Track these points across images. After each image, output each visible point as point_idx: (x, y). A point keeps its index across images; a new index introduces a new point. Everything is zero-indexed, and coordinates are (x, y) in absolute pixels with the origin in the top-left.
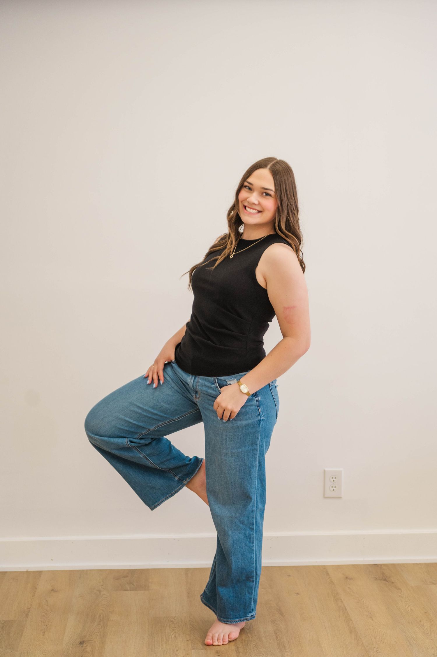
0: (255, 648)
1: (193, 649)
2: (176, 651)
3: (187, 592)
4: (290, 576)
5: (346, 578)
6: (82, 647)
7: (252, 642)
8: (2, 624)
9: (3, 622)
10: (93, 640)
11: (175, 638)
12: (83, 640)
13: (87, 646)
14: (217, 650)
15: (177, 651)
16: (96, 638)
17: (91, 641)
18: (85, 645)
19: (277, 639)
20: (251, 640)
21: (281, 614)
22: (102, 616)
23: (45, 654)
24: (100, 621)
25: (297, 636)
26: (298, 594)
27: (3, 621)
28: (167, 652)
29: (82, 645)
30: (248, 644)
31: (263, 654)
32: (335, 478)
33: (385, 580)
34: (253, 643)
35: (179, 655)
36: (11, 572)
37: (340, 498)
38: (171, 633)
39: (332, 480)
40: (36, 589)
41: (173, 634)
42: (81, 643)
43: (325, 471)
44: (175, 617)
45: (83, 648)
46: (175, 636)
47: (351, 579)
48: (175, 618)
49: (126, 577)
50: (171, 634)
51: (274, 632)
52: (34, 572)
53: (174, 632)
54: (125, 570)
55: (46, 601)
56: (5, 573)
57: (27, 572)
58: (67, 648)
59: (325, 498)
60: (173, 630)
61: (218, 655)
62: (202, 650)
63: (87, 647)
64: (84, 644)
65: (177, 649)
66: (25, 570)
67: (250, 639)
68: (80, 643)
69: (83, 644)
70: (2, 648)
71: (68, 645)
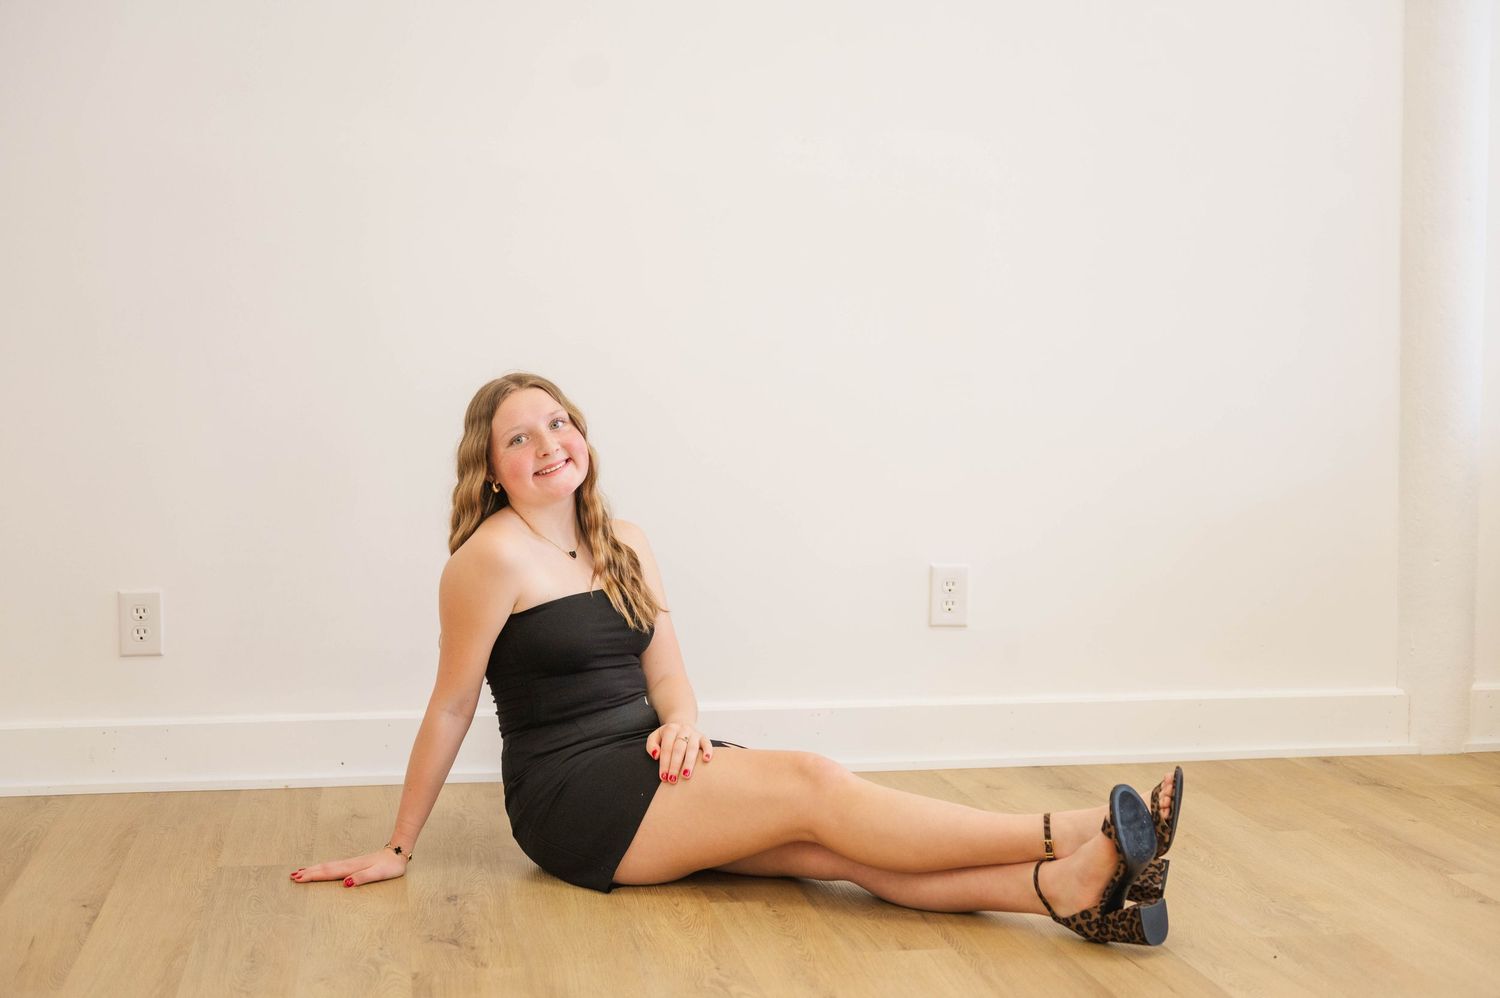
1: (712, 901)
5: (988, 787)
6: (455, 905)
9: (256, 869)
10: (475, 893)
12: (454, 893)
13: (465, 903)
15: (677, 905)
16: (483, 889)
17: (471, 895)
22: (482, 854)
23: (370, 919)
24: (481, 863)
29: (453, 902)
32: (953, 584)
33: (1070, 788)
36: (250, 790)
37: (965, 626)
39: (947, 588)
40: (317, 814)
42: (451, 898)
43: (931, 568)
45: (458, 907)
47: (998, 789)
52: (302, 789)
55: (346, 832)
56: (237, 792)
57: (287, 789)
58: (421, 907)
59: (931, 626)
63: (468, 904)
64: (459, 900)
66: (281, 786)
68: (448, 898)
69: (455, 900)
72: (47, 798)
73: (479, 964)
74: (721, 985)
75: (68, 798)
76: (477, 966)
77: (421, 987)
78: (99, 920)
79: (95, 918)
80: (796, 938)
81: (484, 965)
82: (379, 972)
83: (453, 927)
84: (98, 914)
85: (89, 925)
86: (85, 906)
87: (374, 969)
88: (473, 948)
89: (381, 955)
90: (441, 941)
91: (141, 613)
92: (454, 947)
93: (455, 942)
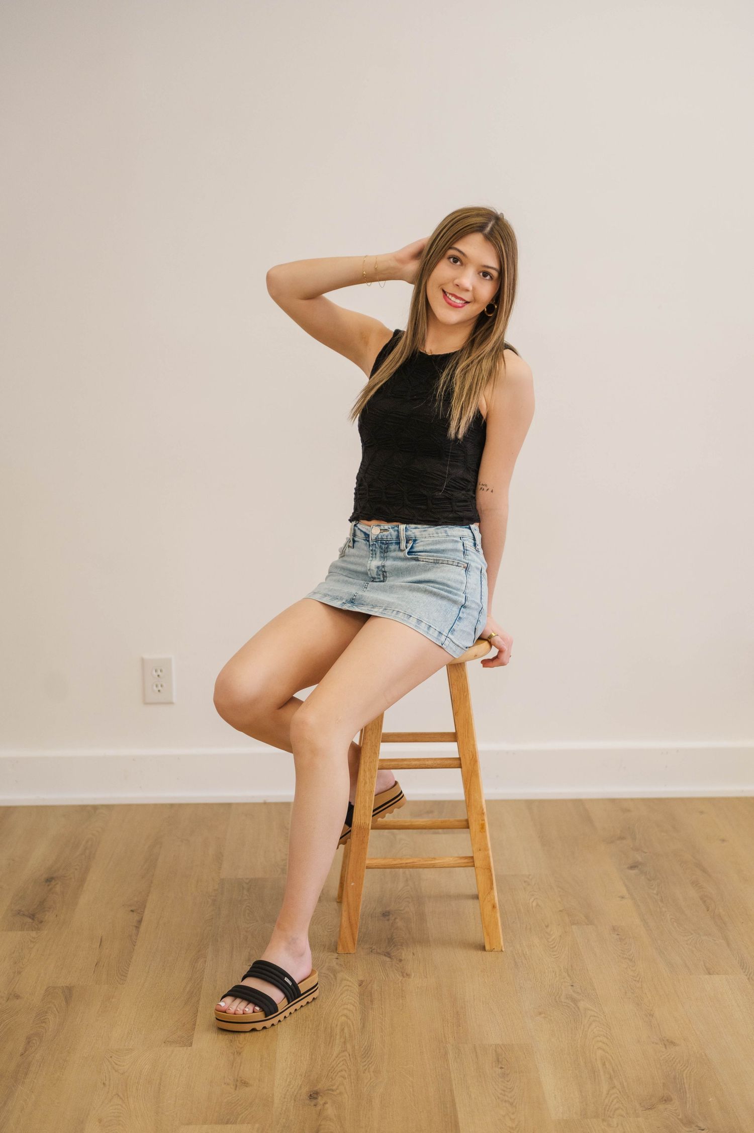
0: (675, 924)
1: (573, 924)
2: (544, 927)
3: (539, 837)
4: (702, 813)
6: (388, 920)
7: (668, 915)
8: (247, 884)
9: (247, 881)
10: (403, 910)
11: (538, 907)
12: (388, 909)
13: (395, 919)
14: (613, 926)
15: (547, 926)
16: (408, 907)
17: (400, 911)
18: (392, 918)
19: (708, 910)
20: (666, 911)
21: (704, 871)
23: (329, 930)
24: (407, 880)
25: (742, 906)
26: (723, 840)
27: (247, 879)
28: (530, 929)
29: (387, 918)
30: (663, 918)
31: (692, 934)
34: (670, 916)
35: (552, 933)
36: (238, 804)
38: (530, 899)
41: (532, 902)
42: (386, 915)
44: (530, 875)
45: (391, 921)
46: (538, 905)
48: (530, 877)
49: (432, 812)
50: (531, 901)
51: (701, 899)
52: (276, 804)
53: (534, 899)
54: (425, 802)
56: (228, 806)
57: (265, 803)
60: (533, 895)
61: (616, 933)
62: (588, 925)
63: (397, 920)
64: (391, 915)
65: (547, 925)
66: (261, 801)
67: (664, 909)
68: (384, 914)
69: (388, 916)
70: (257, 921)
71: (364, 917)
72: (95, 808)
73: (405, 975)
74: (574, 1001)
75: (109, 807)
76: (404, 977)
77: (366, 994)
78: (144, 924)
79: (140, 922)
80: (631, 960)
81: (408, 975)
82: (336, 979)
83: (387, 940)
84: (142, 919)
85: (137, 928)
86: (132, 911)
87: (332, 976)
88: (401, 960)
89: (337, 964)
90: (378, 953)
91: (159, 673)
92: (388, 959)
93: (388, 955)
